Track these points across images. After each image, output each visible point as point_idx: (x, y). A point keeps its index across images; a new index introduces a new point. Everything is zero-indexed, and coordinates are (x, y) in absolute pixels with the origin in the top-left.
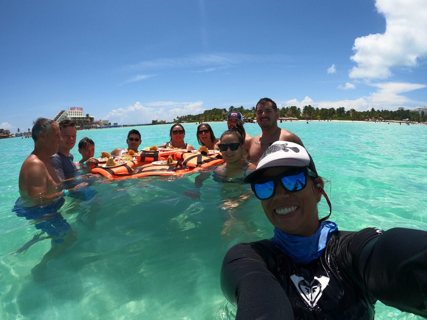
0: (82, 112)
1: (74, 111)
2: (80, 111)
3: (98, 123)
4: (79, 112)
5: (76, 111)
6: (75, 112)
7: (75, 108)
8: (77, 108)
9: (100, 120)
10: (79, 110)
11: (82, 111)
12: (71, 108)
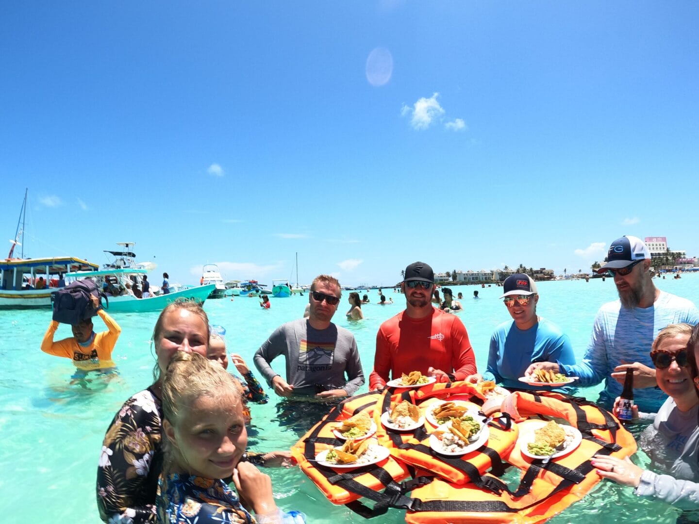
0: (665, 245)
1: (651, 243)
2: (662, 243)
3: (689, 262)
4: (660, 245)
5: (655, 244)
6: (653, 245)
7: (653, 238)
8: (657, 238)
9: (694, 257)
10: (659, 241)
11: (664, 243)
12: (645, 238)
